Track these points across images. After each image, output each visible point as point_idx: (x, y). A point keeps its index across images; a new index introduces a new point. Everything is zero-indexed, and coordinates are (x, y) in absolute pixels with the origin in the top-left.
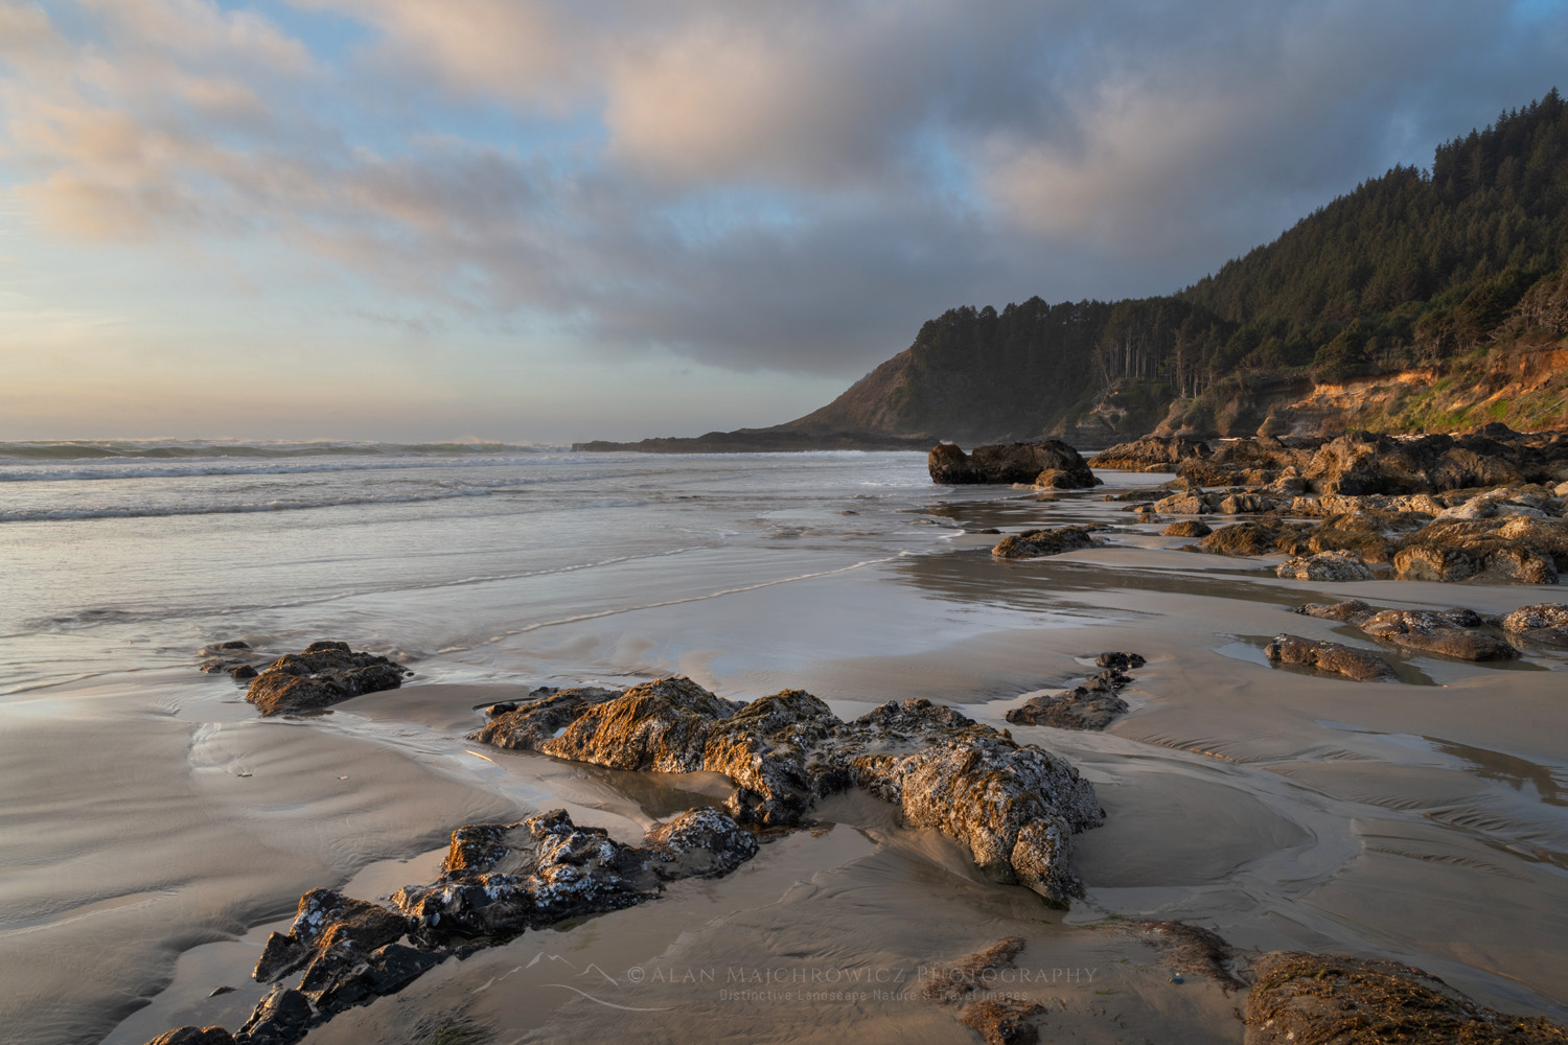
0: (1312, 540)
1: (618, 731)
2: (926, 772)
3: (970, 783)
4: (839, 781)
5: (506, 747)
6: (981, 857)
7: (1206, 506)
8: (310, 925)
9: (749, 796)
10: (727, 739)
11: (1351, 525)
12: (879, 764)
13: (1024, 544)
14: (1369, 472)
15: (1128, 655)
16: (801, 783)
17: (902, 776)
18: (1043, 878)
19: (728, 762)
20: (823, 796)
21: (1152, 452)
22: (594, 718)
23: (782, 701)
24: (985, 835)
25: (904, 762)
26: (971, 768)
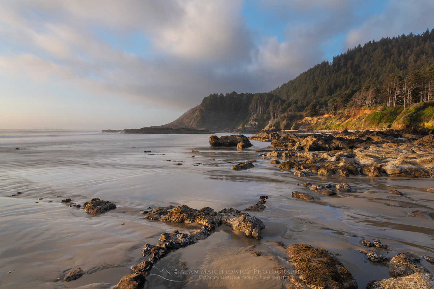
0: (301, 166)
1: (176, 216)
2: (237, 221)
3: (244, 223)
4: (220, 223)
5: (152, 220)
6: (247, 234)
7: (279, 155)
8: (148, 249)
9: (206, 227)
10: (198, 217)
11: (310, 162)
12: (227, 220)
13: (239, 167)
14: (316, 145)
15: (265, 196)
16: (214, 224)
17: (232, 222)
18: (257, 237)
19: (200, 221)
21: (265, 136)
22: (171, 214)
23: (206, 209)
24: (248, 231)
25: (232, 219)
26: (244, 220)
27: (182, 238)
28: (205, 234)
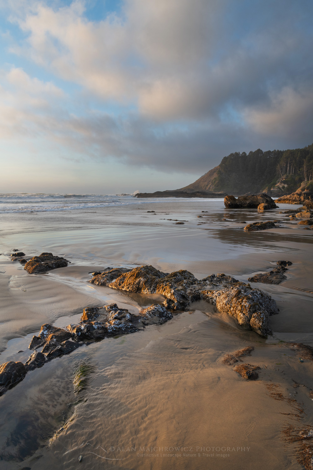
1: (131, 281)
2: (224, 296)
3: (238, 300)
4: (197, 298)
5: (98, 285)
6: (241, 322)
7: (312, 215)
8: (44, 334)
9: (170, 301)
10: (163, 284)
12: (209, 293)
13: (254, 227)
15: (287, 262)
16: (186, 298)
17: (216, 297)
18: (259, 329)
19: (164, 291)
20: (192, 302)
21: (295, 198)
22: (124, 277)
23: (180, 273)
24: (242, 315)
25: (217, 293)
26: (238, 295)
27: (116, 318)
28: (161, 315)
